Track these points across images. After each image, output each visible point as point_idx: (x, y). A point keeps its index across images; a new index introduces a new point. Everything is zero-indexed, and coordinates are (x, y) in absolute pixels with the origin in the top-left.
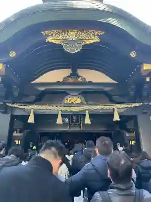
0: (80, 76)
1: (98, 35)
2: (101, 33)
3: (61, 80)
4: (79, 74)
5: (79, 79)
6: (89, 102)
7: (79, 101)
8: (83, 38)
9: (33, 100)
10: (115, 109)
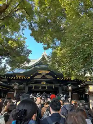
2: (49, 71)
5: (45, 77)
7: (45, 83)
8: (46, 72)
9: (33, 83)
10: (53, 86)
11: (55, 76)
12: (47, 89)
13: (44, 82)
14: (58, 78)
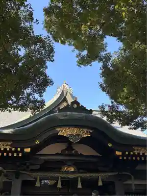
0: (74, 149)
1: (89, 132)
2: (91, 131)
3: (60, 152)
4: (74, 148)
5: (73, 152)
6: (81, 171)
7: (73, 170)
8: (81, 133)
9: (37, 168)
10: (100, 177)
11: (110, 145)
12: (80, 186)
13: (69, 166)
14: (118, 153)
